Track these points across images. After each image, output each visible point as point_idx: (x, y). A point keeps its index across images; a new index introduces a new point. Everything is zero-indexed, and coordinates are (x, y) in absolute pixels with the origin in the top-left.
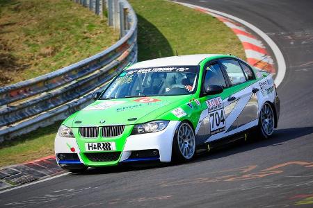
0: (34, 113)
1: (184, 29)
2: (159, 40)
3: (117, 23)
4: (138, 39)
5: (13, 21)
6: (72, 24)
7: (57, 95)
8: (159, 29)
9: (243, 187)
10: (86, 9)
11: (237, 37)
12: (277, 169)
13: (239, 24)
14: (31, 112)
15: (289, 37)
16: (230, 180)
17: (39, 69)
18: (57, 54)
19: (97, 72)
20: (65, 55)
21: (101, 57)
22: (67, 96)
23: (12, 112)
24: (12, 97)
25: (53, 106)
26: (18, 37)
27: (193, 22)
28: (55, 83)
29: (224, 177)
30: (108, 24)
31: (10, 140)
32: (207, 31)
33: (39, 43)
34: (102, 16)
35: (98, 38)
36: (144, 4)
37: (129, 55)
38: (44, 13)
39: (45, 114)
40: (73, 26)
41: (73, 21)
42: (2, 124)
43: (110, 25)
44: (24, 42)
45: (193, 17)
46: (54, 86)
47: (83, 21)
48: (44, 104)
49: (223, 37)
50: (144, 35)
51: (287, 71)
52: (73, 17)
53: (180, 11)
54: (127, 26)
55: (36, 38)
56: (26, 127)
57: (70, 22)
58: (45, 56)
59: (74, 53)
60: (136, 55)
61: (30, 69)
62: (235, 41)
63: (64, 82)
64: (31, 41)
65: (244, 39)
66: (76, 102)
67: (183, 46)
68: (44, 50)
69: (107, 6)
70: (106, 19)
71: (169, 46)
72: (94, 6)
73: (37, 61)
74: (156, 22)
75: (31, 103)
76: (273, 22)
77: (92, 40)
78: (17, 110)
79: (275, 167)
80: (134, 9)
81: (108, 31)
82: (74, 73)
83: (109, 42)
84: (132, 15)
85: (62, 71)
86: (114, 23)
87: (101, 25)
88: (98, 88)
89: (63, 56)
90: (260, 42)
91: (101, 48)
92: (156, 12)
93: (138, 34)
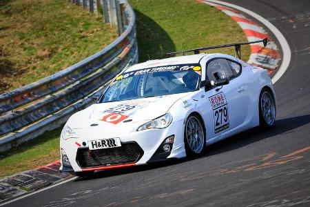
0: (40, 117)
1: (182, 20)
2: (158, 34)
3: (113, 19)
4: (137, 34)
5: (6, 25)
6: (67, 24)
7: (61, 97)
8: (157, 22)
9: (266, 175)
10: (79, 7)
11: (238, 25)
12: (297, 155)
13: (238, 12)
14: (37, 116)
15: (291, 21)
16: (250, 169)
17: (37, 73)
18: (55, 56)
19: (100, 70)
20: (63, 56)
21: (103, 55)
22: (71, 97)
23: (17, 117)
24: (16, 102)
25: (58, 108)
26: (12, 41)
27: (191, 13)
29: (243, 167)
30: (104, 21)
31: (17, 146)
32: (207, 21)
33: (35, 46)
34: (97, 14)
35: (95, 36)
37: (130, 51)
38: (37, 15)
39: (51, 118)
40: (68, 26)
41: (68, 20)
42: (8, 130)
43: (106, 22)
44: (19, 46)
45: (191, 8)
46: (57, 88)
47: (78, 20)
48: (49, 107)
49: (224, 26)
50: (142, 30)
51: (293, 55)
52: (65, 17)
54: (124, 22)
55: (31, 41)
56: (32, 132)
57: (65, 21)
58: (42, 58)
59: (72, 53)
60: (136, 51)
61: (29, 73)
62: (237, 28)
63: (67, 83)
64: (27, 45)
65: (244, 26)
66: (81, 103)
67: (184, 37)
68: (41, 53)
69: (102, 3)
70: (101, 16)
71: (169, 38)
72: (88, 4)
73: (35, 65)
74: (153, 15)
75: (36, 107)
76: (273, 7)
77: (89, 39)
78: (23, 115)
79: (294, 153)
80: (130, 4)
81: (105, 28)
82: (76, 73)
83: (107, 40)
84: (129, 10)
85: (65, 71)
86: (110, 19)
87: (97, 22)
88: (101, 88)
89: (61, 57)
90: (262, 28)
91: (99, 45)
92: (152, 6)
93: (136, 29)
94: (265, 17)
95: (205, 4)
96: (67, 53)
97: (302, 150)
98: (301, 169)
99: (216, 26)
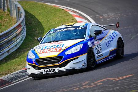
1: (48, 16)
2: (36, 22)
3: (15, 15)
4: (25, 22)
8: (36, 17)
11: (75, 19)
12: (99, 83)
13: (76, 12)
15: (101, 17)
16: (76, 89)
19: (6, 39)
21: (8, 32)
27: (52, 12)
29: (73, 88)
30: (10, 16)
34: (7, 12)
35: (5, 23)
36: (28, 4)
37: (22, 30)
43: (11, 16)
45: (53, 10)
49: (68, 19)
50: (28, 20)
53: (46, 7)
54: (20, 16)
60: (25, 31)
65: (78, 19)
69: (9, 7)
70: (9, 13)
71: (41, 25)
72: (3, 7)
74: (34, 13)
76: (93, 10)
77: (2, 24)
80: (23, 7)
81: (10, 19)
83: (11, 25)
84: (22, 10)
86: (13, 15)
87: (7, 16)
88: (7, 48)
90: (86, 20)
91: (7, 27)
92: (34, 8)
93: (25, 20)
94: (88, 16)
95: (60, 8)
97: (102, 80)
99: (64, 19)
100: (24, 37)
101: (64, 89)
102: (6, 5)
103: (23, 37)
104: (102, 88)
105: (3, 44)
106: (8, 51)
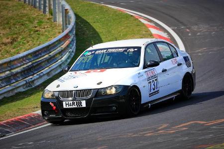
1: (109, 24)
2: (91, 33)
3: (60, 19)
4: (76, 32)
6: (26, 21)
7: (17, 73)
8: (92, 24)
9: (160, 140)
10: (36, 9)
11: (149, 30)
12: (183, 127)
15: (188, 30)
16: (149, 135)
17: (2, 54)
18: (15, 43)
19: (47, 56)
20: (21, 43)
21: (49, 45)
22: (25, 74)
25: (14, 81)
27: (116, 19)
28: (16, 64)
30: (53, 21)
33: (1, 35)
34: (48, 15)
35: (46, 31)
37: (70, 43)
38: (4, 13)
39: (8, 88)
40: (27, 22)
41: (27, 18)
43: (54, 21)
45: (117, 15)
46: (15, 67)
47: (34, 19)
48: (7, 80)
49: (139, 30)
50: (80, 29)
52: (26, 15)
53: (106, 11)
54: (67, 22)
57: (24, 19)
58: (5, 44)
59: (28, 42)
60: (75, 44)
62: (148, 33)
63: (22, 64)
65: (154, 31)
66: (31, 78)
67: (109, 36)
68: (5, 40)
69: (52, 7)
70: (51, 17)
71: (99, 36)
72: (42, 7)
74: (89, 19)
76: (176, 19)
77: (41, 33)
79: (181, 125)
80: (72, 10)
81: (53, 26)
82: (29, 57)
83: (54, 34)
84: (71, 14)
85: (21, 55)
86: (57, 20)
87: (48, 21)
88: (47, 68)
89: (19, 44)
90: (166, 34)
91: (48, 38)
92: (88, 12)
93: (76, 28)
94: (169, 27)
95: (127, 14)
96: (24, 42)
97: (188, 124)
98: (185, 137)
99: (133, 30)
100: (73, 54)
101: (131, 134)
102: (47, 5)
103: (71, 54)
104: (188, 135)
105: (42, 62)
106: (48, 74)
